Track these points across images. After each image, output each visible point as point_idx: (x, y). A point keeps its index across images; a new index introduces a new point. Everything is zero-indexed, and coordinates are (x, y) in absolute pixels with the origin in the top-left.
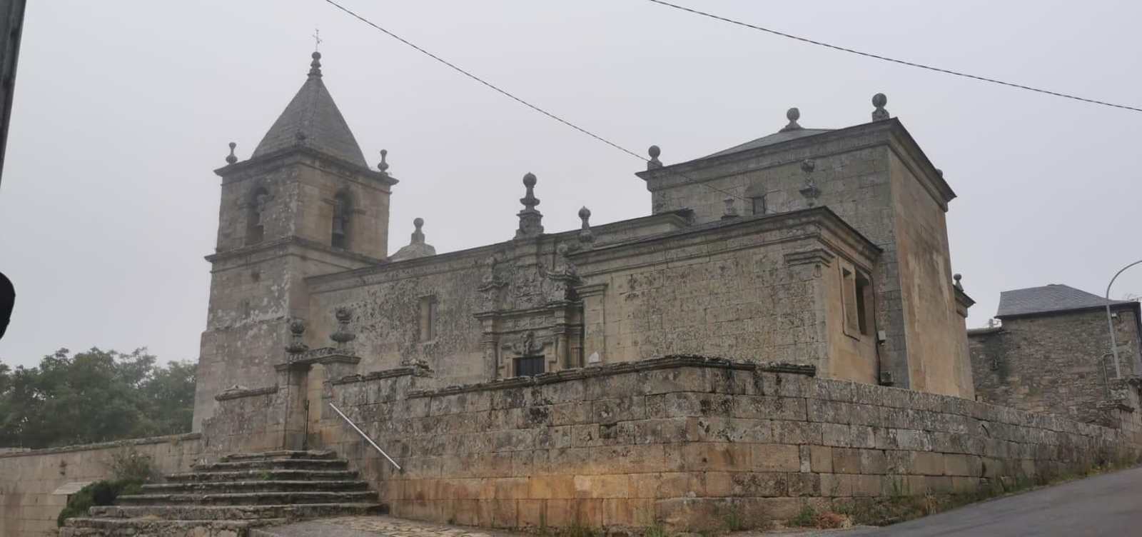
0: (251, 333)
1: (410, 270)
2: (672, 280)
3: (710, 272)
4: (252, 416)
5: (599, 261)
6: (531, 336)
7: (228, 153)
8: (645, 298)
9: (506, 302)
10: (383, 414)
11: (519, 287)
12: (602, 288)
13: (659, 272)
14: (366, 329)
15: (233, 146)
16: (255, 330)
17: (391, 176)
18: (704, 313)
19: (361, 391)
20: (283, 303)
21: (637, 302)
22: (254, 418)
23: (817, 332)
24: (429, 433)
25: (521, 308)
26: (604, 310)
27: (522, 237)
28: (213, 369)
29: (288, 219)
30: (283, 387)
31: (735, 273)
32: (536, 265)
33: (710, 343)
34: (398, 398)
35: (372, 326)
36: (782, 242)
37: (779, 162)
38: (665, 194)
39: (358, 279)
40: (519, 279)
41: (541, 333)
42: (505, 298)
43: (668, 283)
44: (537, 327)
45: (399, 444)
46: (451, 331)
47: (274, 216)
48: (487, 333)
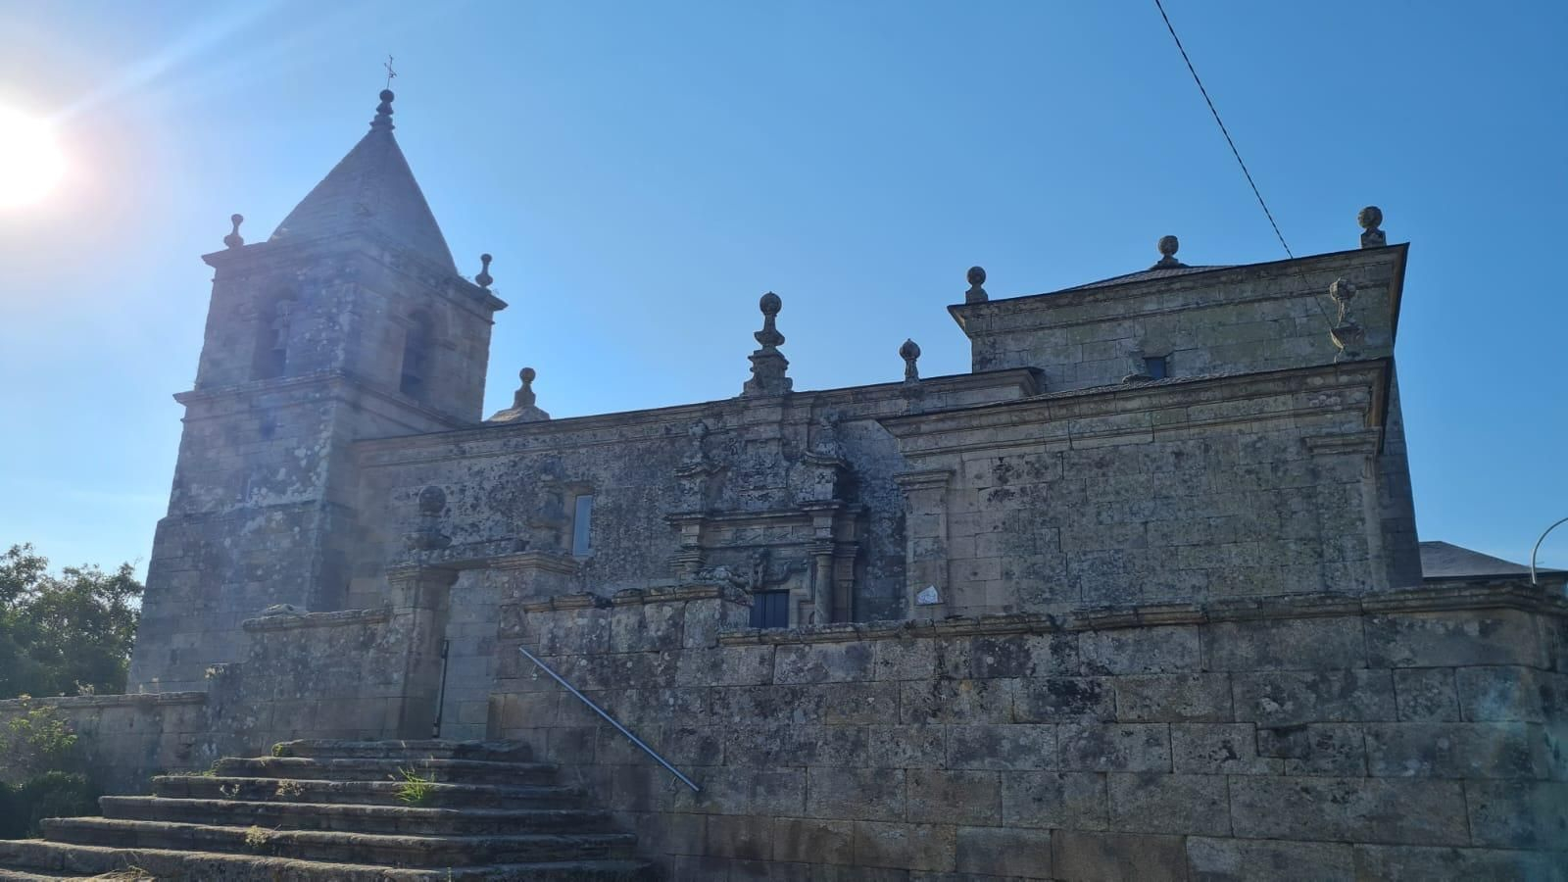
0: (251, 525)
1: (547, 438)
2: (1079, 471)
3: (1154, 460)
4: (327, 666)
5: (942, 432)
6: (766, 556)
7: (229, 230)
8: (1025, 499)
9: (721, 498)
10: (653, 675)
11: (746, 475)
12: (946, 476)
13: (1054, 455)
14: (462, 529)
15: (237, 220)
16: (260, 521)
17: (497, 296)
18: (1142, 529)
19: (594, 626)
20: (314, 478)
21: (1012, 504)
22: (332, 670)
23: (1370, 573)
24: (770, 719)
25: (750, 510)
26: (947, 514)
27: (757, 394)
28: (175, 583)
29: (332, 342)
30: (401, 611)
31: (1202, 464)
32: (780, 440)
33: (1155, 580)
34: (690, 643)
35: (473, 525)
36: (1296, 415)
37: (1197, 303)
38: (994, 343)
39: (452, 447)
40: (746, 461)
41: (786, 552)
42: (720, 491)
43: (1072, 473)
44: (777, 542)
45: (691, 738)
46: (618, 541)
47: (307, 336)
48: (687, 548)
